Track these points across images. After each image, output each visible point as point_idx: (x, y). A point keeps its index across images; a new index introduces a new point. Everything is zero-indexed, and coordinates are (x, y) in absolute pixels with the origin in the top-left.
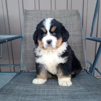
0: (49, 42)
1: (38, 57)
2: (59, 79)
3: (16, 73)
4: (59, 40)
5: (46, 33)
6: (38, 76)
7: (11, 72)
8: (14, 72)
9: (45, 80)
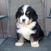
0: (24, 20)
1: (18, 29)
2: (31, 42)
3: (5, 39)
4: (30, 20)
5: (23, 14)
6: (18, 41)
7: (2, 38)
8: (4, 38)
9: (23, 44)
